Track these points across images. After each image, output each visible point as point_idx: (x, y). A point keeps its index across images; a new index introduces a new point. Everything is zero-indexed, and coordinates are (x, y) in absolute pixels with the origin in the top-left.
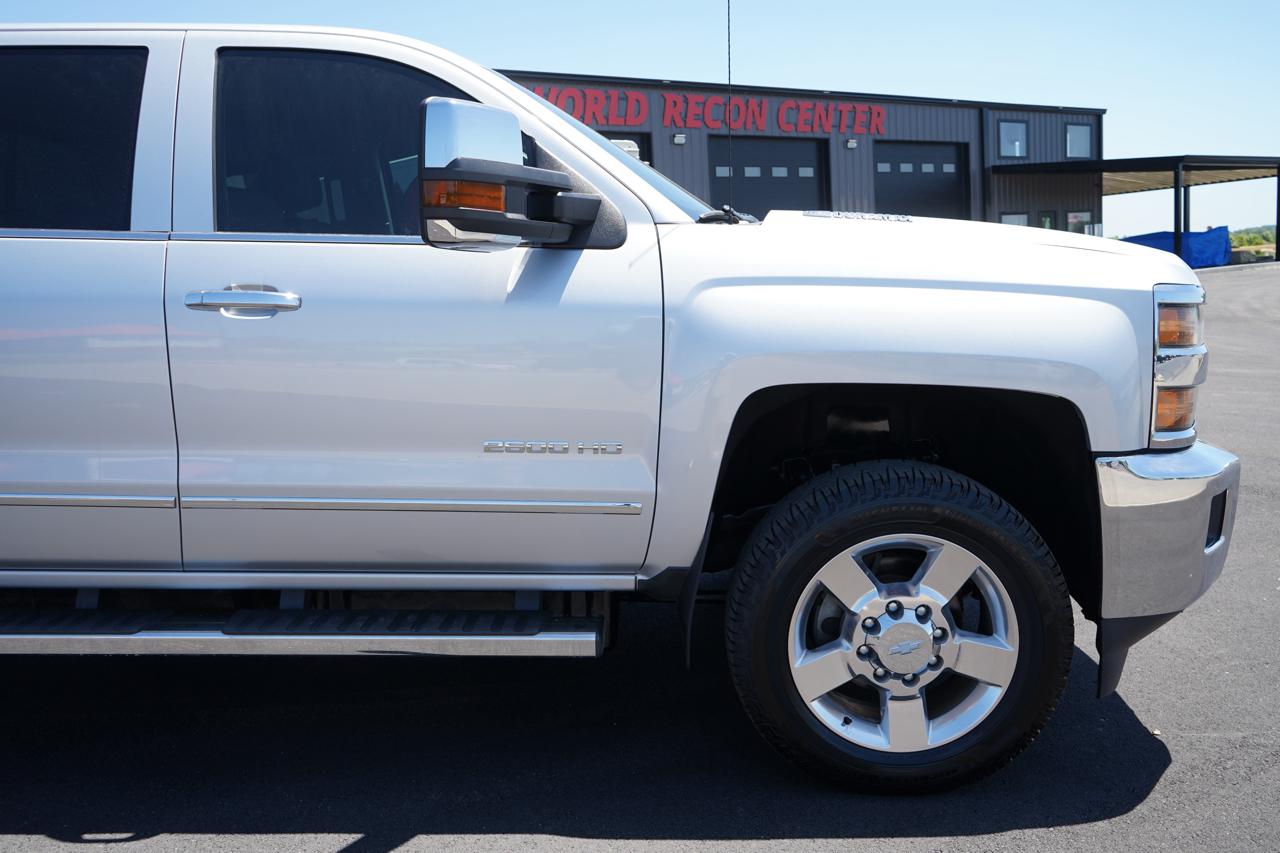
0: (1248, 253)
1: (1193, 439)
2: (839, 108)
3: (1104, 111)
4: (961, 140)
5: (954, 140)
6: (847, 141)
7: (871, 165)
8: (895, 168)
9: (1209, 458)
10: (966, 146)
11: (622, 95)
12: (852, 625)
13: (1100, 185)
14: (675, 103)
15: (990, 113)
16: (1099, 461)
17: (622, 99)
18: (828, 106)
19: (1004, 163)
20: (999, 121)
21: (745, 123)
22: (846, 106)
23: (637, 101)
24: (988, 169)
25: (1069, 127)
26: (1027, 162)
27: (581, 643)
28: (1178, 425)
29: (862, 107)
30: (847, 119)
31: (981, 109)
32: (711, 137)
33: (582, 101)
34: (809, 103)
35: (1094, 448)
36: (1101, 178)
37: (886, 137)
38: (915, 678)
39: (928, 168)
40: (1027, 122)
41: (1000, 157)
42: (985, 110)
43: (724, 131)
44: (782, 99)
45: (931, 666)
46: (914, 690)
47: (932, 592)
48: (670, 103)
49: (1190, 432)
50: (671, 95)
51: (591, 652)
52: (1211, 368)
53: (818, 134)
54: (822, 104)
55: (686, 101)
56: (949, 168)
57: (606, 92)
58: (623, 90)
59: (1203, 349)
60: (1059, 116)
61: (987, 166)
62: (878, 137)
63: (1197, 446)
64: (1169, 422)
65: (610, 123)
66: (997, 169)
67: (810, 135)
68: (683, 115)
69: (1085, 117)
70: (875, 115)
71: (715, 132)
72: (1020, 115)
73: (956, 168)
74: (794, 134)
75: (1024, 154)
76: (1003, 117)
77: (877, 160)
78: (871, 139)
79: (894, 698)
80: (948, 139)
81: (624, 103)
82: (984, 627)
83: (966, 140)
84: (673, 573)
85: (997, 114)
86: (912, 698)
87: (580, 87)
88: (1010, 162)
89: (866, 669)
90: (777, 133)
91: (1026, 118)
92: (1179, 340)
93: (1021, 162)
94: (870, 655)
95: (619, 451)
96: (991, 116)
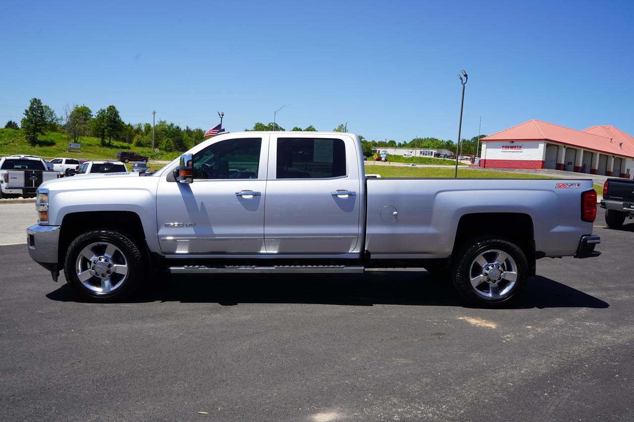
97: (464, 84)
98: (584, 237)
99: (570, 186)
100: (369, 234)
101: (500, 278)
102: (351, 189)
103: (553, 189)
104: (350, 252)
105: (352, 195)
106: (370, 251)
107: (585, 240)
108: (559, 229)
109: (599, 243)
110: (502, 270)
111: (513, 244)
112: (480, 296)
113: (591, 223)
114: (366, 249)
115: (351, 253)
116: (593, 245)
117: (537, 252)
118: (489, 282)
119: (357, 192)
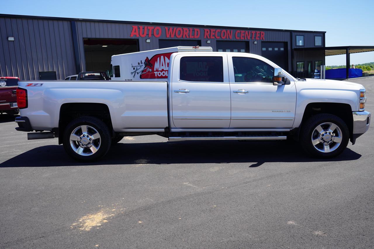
0: (366, 73)
1: (364, 110)
2: (252, 33)
3: (325, 32)
4: (285, 41)
5: (284, 41)
6: (254, 42)
7: (261, 49)
8: (267, 49)
9: (367, 112)
10: (287, 43)
11: (193, 30)
12: (320, 135)
13: (324, 54)
14: (207, 31)
15: (294, 33)
16: (353, 112)
17: (193, 31)
18: (249, 32)
19: (297, 47)
20: (296, 35)
21: (226, 37)
22: (254, 32)
23: (197, 31)
24: (293, 49)
25: (316, 37)
26: (304, 47)
27: (285, 137)
28: (363, 108)
29: (258, 32)
30: (254, 36)
31: (291, 32)
32: (217, 41)
33: (182, 31)
34: (244, 31)
35: (352, 111)
36: (325, 52)
37: (265, 41)
38: (328, 142)
39: (276, 49)
40: (304, 36)
41: (296, 46)
42: (292, 32)
43: (221, 39)
44: (236, 30)
45: (330, 141)
46: (328, 144)
47: (331, 130)
48: (206, 32)
49: (364, 109)
50: (206, 30)
51: (286, 139)
52: (367, 100)
53: (246, 40)
54: (247, 31)
55: (210, 31)
56: (282, 49)
57: (189, 29)
58: (193, 28)
59: (366, 98)
60: (313, 33)
61: (292, 48)
62: (263, 41)
63: (365, 111)
64: (362, 108)
65: (190, 37)
66: (296, 49)
67: (244, 40)
68: (210, 35)
69: (320, 34)
70: (262, 34)
71: (218, 40)
72: (302, 34)
73: (284, 49)
74: (239, 40)
75: (303, 45)
76: (297, 34)
77: (262, 47)
78: (261, 41)
79: (325, 145)
80: (282, 41)
81: (193, 32)
82: (337, 135)
83: (287, 41)
84: (296, 128)
85: (296, 33)
86: (327, 145)
87: (182, 27)
88: (299, 47)
89: (322, 141)
90: (235, 40)
91: (303, 35)
92: (363, 96)
93: (302, 47)
94: (322, 139)
95: (290, 112)
96: (294, 34)
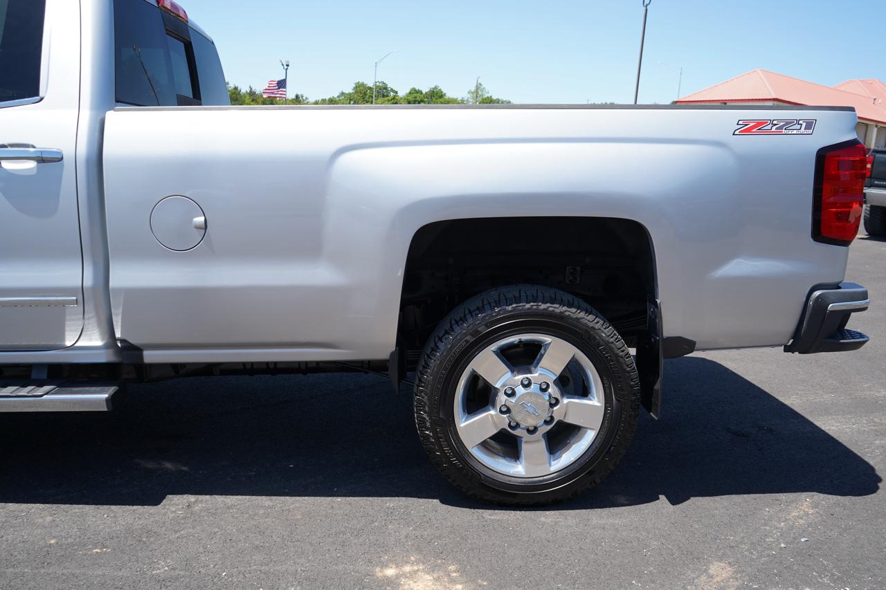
97: (647, 5)
98: (817, 293)
99: (781, 128)
100: (119, 290)
101: (552, 418)
102: (45, 142)
103: (727, 137)
104: (68, 343)
105: (48, 160)
106: (134, 341)
107: (821, 304)
108: (739, 267)
109: (865, 309)
110: (558, 395)
111: (591, 317)
112: (489, 473)
113: (842, 249)
114: (118, 335)
115: (72, 348)
116: (845, 315)
117: (669, 339)
118: (517, 432)
119: (67, 150)
